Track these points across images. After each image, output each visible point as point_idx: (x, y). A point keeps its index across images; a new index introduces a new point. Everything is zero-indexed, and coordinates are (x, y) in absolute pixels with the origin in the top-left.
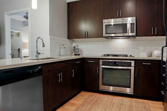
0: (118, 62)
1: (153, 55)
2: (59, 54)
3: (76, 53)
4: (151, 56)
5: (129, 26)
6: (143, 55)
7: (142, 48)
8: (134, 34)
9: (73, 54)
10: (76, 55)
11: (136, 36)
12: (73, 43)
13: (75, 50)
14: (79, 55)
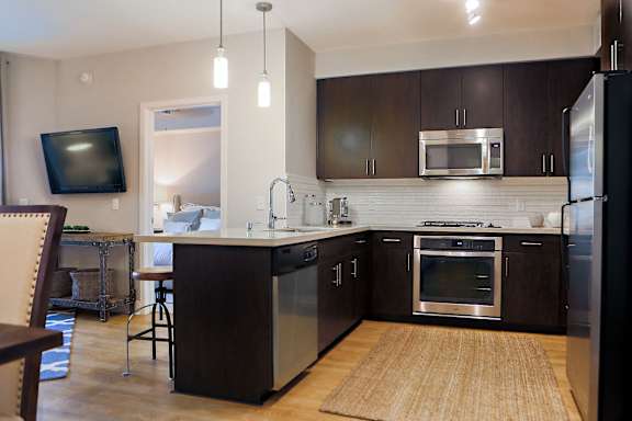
0: (460, 241)
1: (545, 223)
2: (300, 221)
3: (342, 219)
4: (541, 226)
5: (485, 150)
6: (521, 224)
7: (517, 206)
8: (500, 171)
9: (335, 222)
10: (341, 223)
11: (504, 175)
12: (328, 190)
13: (338, 211)
14: (349, 223)
